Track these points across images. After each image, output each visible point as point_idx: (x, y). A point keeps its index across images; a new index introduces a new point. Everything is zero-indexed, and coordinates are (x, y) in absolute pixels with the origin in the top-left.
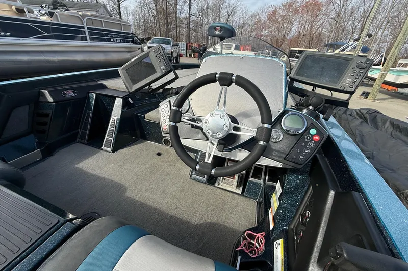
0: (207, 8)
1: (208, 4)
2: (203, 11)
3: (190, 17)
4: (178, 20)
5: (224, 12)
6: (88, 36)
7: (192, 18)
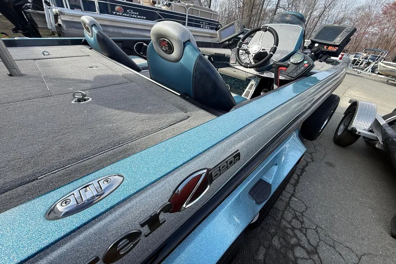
3: (277, 8)
6: (187, 22)
7: (278, 10)
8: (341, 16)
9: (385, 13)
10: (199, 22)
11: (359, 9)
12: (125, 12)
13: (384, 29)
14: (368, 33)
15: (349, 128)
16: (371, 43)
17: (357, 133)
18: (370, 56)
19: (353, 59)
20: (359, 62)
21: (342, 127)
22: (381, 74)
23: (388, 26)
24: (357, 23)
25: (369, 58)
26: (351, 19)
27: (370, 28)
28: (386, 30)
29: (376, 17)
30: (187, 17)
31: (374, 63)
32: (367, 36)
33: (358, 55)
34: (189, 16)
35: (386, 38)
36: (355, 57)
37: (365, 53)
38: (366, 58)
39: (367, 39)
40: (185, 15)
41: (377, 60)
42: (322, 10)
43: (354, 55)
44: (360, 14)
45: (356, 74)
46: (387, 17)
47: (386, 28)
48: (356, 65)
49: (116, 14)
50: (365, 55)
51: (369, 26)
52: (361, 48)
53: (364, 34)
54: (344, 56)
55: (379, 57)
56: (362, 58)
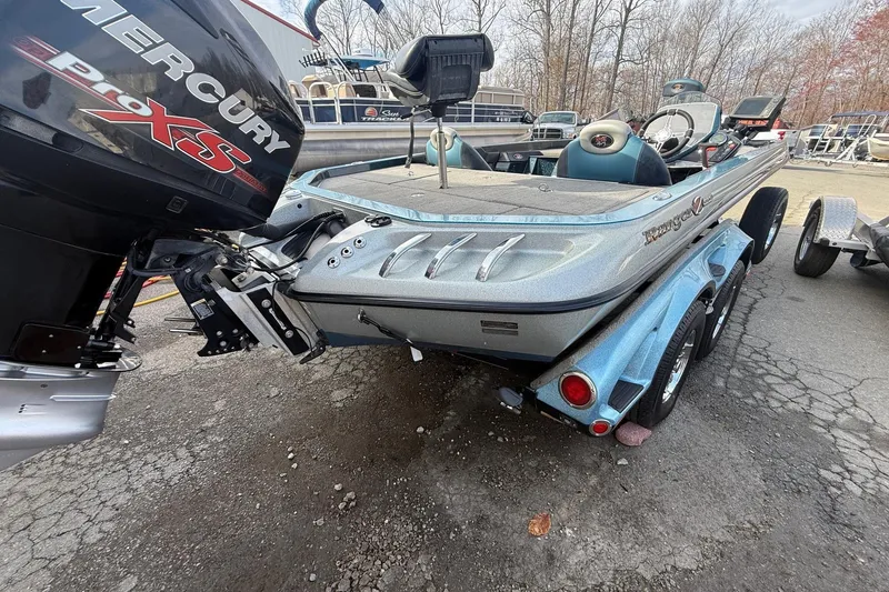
0: (664, 39)
1: (667, 30)
2: (652, 49)
3: (617, 63)
4: (588, 75)
5: (710, 40)
6: (473, 115)
7: (621, 65)
8: (761, 57)
9: (861, 37)
10: (492, 113)
11: (798, 38)
12: (380, 115)
13: (868, 68)
14: (832, 82)
15: (817, 241)
16: (846, 102)
17: (831, 245)
18: (846, 129)
19: (809, 139)
20: (825, 144)
21: (805, 245)
22: (881, 161)
23: (875, 61)
24: (801, 66)
25: (845, 132)
26: (785, 59)
27: (835, 71)
28: (873, 70)
29: (842, 48)
30: (473, 108)
31: (857, 140)
32: (829, 88)
33: (820, 130)
34: (476, 106)
35: (879, 86)
36: (812, 134)
37: (835, 123)
38: (839, 134)
39: (832, 94)
40: (471, 106)
41: (862, 133)
42: (716, 52)
43: (810, 131)
44: (805, 47)
45: (823, 167)
46: (868, 44)
47: (873, 66)
48: (819, 149)
49: (366, 121)
50: (835, 127)
51: (830, 68)
52: (824, 113)
53: (824, 84)
54: (785, 136)
55: (866, 127)
56: (830, 135)
